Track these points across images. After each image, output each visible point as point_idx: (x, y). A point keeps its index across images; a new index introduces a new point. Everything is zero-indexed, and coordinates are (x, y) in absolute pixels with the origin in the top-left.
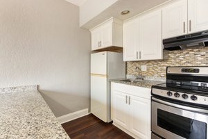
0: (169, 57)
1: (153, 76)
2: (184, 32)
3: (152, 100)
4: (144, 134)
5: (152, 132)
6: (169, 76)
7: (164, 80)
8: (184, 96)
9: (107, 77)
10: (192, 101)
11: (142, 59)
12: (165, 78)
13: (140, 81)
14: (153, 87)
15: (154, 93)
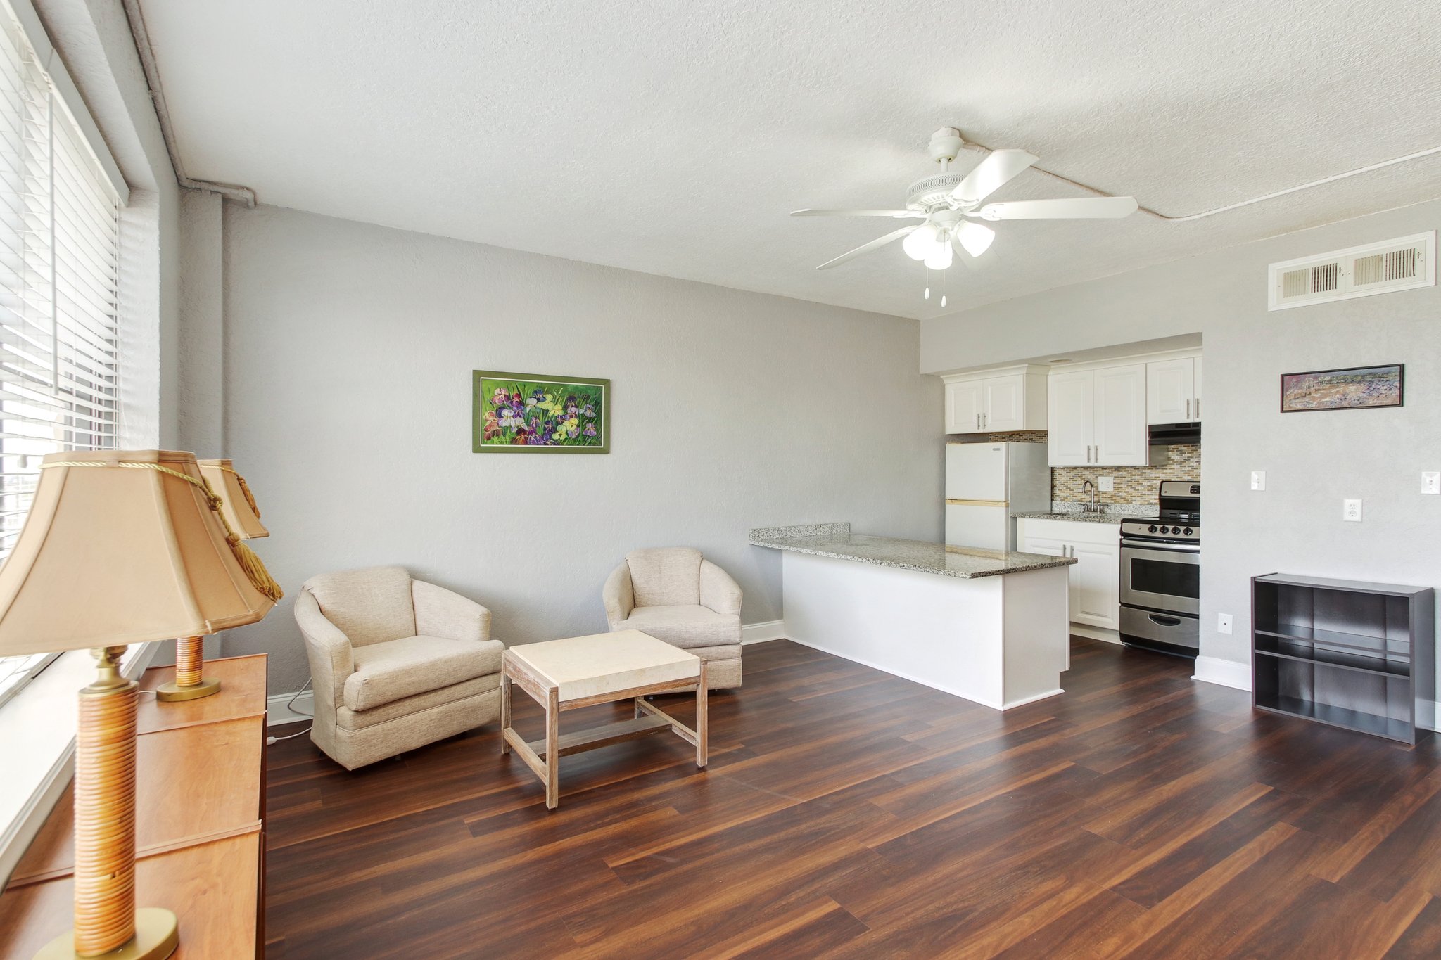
0: (1169, 458)
1: (1129, 503)
2: (1188, 418)
3: (1122, 545)
4: (1106, 617)
5: (1123, 604)
6: (1165, 503)
7: (1154, 512)
8: (1175, 531)
9: (1007, 506)
10: (1185, 537)
11: (1100, 464)
12: (1158, 507)
13: (1095, 511)
14: (1124, 521)
15: (1125, 531)
